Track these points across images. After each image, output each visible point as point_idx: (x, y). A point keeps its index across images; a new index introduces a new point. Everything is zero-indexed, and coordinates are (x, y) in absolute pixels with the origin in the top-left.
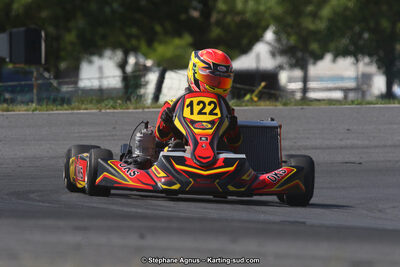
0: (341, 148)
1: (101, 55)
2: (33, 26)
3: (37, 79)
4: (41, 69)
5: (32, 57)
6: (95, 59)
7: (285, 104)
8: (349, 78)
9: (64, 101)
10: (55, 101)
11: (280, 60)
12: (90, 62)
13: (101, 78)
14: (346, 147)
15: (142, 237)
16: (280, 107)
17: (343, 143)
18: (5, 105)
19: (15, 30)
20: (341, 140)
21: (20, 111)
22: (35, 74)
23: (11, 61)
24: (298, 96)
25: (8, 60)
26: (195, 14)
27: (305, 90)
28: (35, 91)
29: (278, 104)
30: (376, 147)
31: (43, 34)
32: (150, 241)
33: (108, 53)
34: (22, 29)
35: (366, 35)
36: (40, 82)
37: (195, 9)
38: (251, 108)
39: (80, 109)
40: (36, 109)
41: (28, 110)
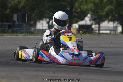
0: (109, 47)
1: (42, 20)
2: (24, 12)
3: (25, 27)
4: (26, 24)
5: (23, 21)
6: (41, 21)
7: (94, 35)
8: (111, 27)
9: (32, 33)
10: (30, 33)
11: (92, 22)
12: (39, 22)
13: (42, 27)
14: (111, 47)
15: (54, 73)
16: (92, 36)
17: (110, 46)
18: (16, 34)
19: (19, 13)
20: (109, 45)
21: (20, 36)
22: (24, 25)
23: (18, 22)
24: (97, 32)
25: (17, 21)
26: (69, 9)
27: (99, 30)
28: (24, 31)
29: (92, 35)
30: (119, 47)
31: (26, 14)
32: (56, 74)
33: (44, 19)
34: (21, 13)
35: (116, 15)
36: (25, 28)
37: (69, 7)
38: (84, 36)
39: (37, 36)
40: (24, 35)
41: (22, 36)
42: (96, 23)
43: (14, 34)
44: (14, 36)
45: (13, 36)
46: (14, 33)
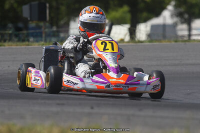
3: (45, 29)
4: (47, 24)
5: (42, 18)
18: (27, 43)
19: (33, 3)
23: (31, 20)
25: (29, 19)
27: (190, 35)
28: (44, 35)
34: (37, 2)
36: (47, 30)
40: (43, 45)
41: (39, 45)
42: (183, 20)
43: (24, 43)
44: (23, 45)
45: (23, 47)
46: (23, 41)
